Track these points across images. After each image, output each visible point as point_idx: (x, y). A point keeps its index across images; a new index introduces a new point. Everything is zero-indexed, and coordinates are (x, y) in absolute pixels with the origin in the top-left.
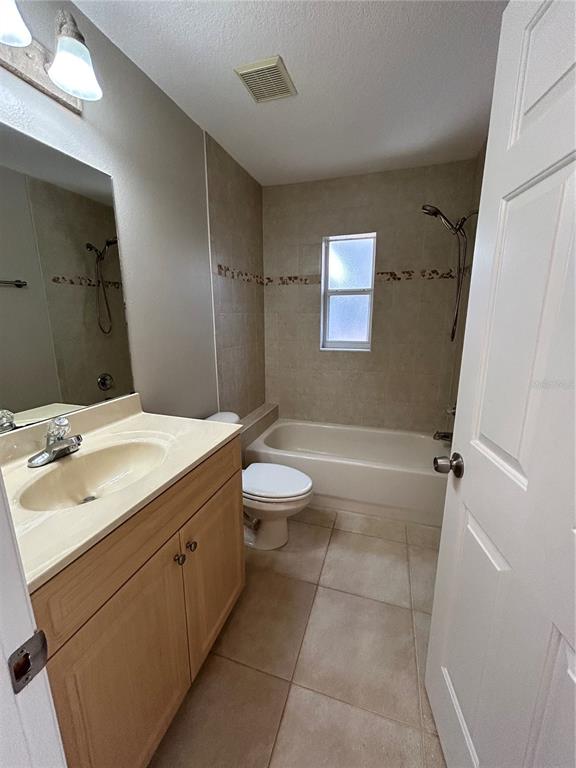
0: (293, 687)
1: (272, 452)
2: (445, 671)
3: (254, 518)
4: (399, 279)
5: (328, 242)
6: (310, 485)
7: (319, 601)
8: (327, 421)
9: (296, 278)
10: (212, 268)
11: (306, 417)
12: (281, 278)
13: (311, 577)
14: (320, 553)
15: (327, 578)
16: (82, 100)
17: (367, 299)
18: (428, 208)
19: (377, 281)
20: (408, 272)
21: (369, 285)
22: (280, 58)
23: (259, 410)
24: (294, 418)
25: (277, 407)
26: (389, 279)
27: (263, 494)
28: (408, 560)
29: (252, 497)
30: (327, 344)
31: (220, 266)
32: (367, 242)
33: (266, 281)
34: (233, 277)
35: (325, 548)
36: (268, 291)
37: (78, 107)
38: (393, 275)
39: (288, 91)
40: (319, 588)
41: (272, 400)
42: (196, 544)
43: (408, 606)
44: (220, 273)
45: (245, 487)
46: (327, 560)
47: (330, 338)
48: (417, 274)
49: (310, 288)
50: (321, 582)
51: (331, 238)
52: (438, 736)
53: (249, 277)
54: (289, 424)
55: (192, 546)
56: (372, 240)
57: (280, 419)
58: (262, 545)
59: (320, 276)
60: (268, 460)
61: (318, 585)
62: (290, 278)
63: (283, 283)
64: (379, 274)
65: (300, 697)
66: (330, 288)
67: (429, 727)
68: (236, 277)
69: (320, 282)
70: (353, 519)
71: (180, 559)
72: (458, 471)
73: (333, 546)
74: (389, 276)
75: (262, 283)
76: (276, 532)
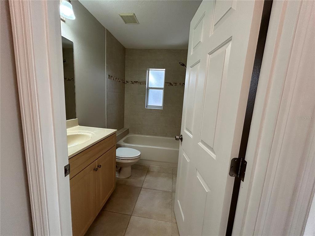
0: (132, 216)
1: (126, 144)
2: (178, 201)
3: (119, 166)
4: (172, 85)
5: (149, 70)
6: (140, 154)
7: (141, 192)
8: (147, 134)
9: (137, 82)
10: (106, 76)
11: (139, 133)
12: (132, 82)
13: (139, 186)
14: (143, 178)
15: (145, 185)
16: (66, 18)
17: (162, 91)
18: (181, 63)
19: (165, 85)
20: (175, 83)
21: (163, 87)
22: (134, 14)
23: (121, 130)
24: (135, 133)
25: (128, 129)
26: (169, 85)
27: (123, 157)
28: (172, 179)
29: (119, 158)
30: (148, 106)
31: (109, 76)
32: (162, 72)
33: (126, 82)
34: (114, 80)
35: (144, 177)
36: (126, 85)
37: (64, 19)
38: (171, 84)
39: (136, 22)
40: (142, 189)
41: (127, 126)
42: (101, 166)
43: (171, 191)
44: (109, 78)
45: (117, 155)
46: (145, 180)
47: (149, 104)
48: (178, 84)
49: (142, 86)
50: (143, 187)
51: (150, 69)
52: (177, 223)
53: (120, 80)
54: (132, 135)
55: (99, 166)
56: (164, 71)
57: (129, 134)
58: (122, 176)
59: (146, 82)
60: (124, 146)
61: (141, 188)
62: (135, 82)
63: (132, 83)
64: (166, 83)
65: (134, 219)
66: (149, 86)
67: (174, 221)
68: (115, 80)
69: (146, 84)
70: (155, 167)
71: (96, 170)
72: (181, 139)
73: (147, 176)
74: (169, 84)
75: (124, 83)
76: (127, 171)
